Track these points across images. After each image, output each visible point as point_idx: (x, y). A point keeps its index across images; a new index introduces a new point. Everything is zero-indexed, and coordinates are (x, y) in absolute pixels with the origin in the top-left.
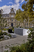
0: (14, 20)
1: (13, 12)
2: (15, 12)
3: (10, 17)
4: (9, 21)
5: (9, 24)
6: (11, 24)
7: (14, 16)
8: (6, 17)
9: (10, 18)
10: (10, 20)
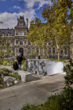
0: (25, 43)
1: (22, 24)
2: (27, 24)
3: (16, 35)
4: (15, 44)
5: (14, 51)
6: (18, 50)
7: (25, 34)
8: (7, 35)
9: (16, 38)
10: (17, 43)
